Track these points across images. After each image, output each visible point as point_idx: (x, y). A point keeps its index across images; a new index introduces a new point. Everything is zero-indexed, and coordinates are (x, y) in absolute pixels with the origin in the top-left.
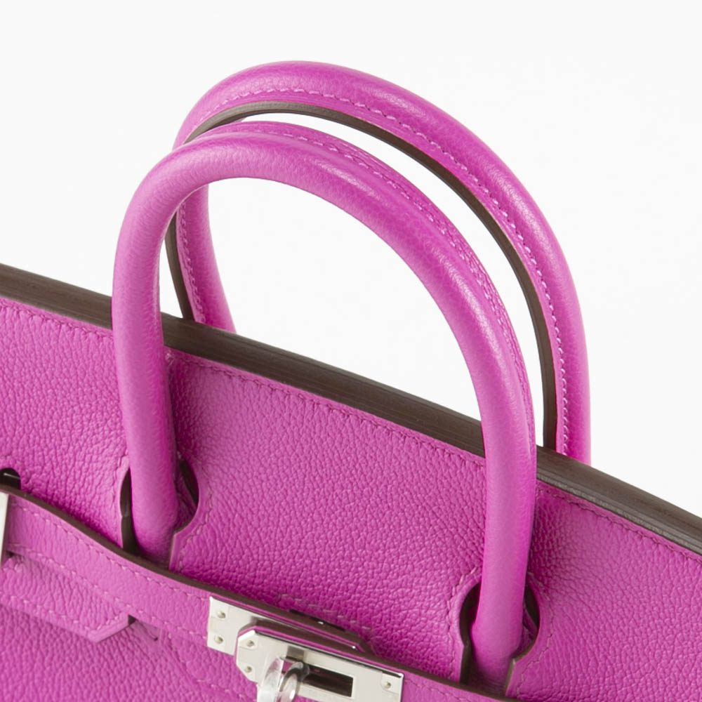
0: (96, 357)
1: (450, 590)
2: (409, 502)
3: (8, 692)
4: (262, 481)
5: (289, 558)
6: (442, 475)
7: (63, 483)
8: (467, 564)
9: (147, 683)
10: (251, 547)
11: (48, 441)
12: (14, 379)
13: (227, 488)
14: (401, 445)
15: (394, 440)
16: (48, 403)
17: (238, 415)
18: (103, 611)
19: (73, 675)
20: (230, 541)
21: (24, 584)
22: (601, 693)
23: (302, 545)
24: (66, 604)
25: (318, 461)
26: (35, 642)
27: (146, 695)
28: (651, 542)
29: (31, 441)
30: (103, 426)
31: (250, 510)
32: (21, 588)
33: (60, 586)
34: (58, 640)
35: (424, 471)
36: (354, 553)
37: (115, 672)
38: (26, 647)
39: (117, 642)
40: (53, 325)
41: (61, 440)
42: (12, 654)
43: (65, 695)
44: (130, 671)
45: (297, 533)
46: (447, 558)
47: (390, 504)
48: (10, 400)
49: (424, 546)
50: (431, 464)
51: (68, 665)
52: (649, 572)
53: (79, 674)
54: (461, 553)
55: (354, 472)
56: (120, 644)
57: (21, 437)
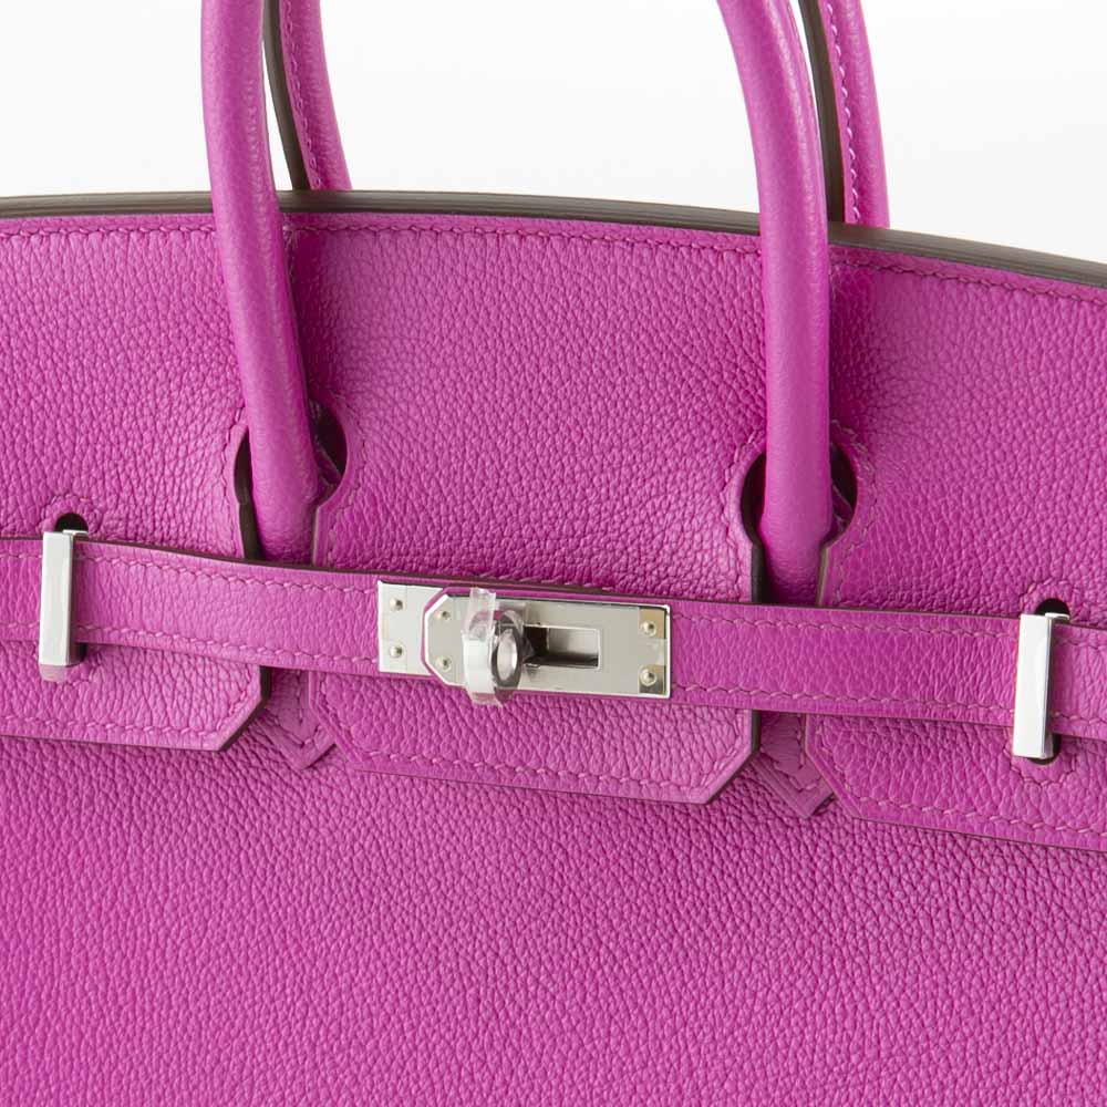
0: (183, 268)
1: (721, 475)
2: (648, 351)
3: (93, 903)
4: (435, 392)
5: (484, 510)
6: (692, 286)
7: (149, 509)
8: (741, 430)
9: (294, 832)
10: (428, 507)
11: (122, 447)
12: (68, 354)
13: (386, 422)
14: (629, 257)
15: (618, 253)
16: (119, 380)
17: (392, 291)
18: (222, 695)
19: (185, 850)
20: (397, 506)
21: (104, 699)
22: (958, 576)
23: (501, 482)
24: (168, 709)
25: (512, 329)
26: (126, 812)
27: (295, 851)
28: (1003, 291)
29: (98, 456)
30: (200, 388)
31: (422, 445)
32: (100, 706)
33: (157, 682)
34: (159, 800)
35: (665, 290)
36: (577, 468)
37: (247, 827)
38: (113, 822)
39: (245, 779)
40: (118, 239)
41: (142, 438)
42: (94, 839)
43: (176, 885)
44: (269, 817)
45: (493, 462)
46: (712, 428)
47: (621, 365)
48: (64, 395)
49: (678, 418)
50: (674, 274)
51: (178, 837)
52: (1005, 341)
53: (194, 846)
54: (732, 413)
55: (565, 328)
56: (250, 781)
57: (84, 455)
